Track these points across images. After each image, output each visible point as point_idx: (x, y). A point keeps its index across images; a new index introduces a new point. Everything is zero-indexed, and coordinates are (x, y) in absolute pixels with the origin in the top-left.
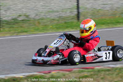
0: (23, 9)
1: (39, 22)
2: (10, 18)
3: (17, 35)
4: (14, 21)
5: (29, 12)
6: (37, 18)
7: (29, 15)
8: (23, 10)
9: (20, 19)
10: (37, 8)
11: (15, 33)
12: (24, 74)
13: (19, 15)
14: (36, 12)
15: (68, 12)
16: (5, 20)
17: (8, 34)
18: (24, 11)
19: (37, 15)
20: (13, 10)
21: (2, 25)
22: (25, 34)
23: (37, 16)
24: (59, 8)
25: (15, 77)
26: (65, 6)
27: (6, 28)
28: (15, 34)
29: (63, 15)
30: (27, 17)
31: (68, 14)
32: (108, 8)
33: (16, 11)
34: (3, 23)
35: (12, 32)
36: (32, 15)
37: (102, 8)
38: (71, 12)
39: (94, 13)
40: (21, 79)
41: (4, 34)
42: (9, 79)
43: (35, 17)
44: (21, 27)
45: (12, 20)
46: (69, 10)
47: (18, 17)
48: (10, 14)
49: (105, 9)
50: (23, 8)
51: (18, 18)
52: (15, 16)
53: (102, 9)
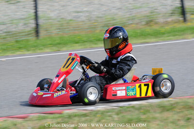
15: (21, 24)
24: (6, 18)
26: (16, 15)
29: (13, 29)
31: (21, 27)
32: (83, 17)
37: (74, 17)
38: (25, 24)
39: (62, 26)
46: (23, 22)
49: (79, 20)
53: (74, 19)
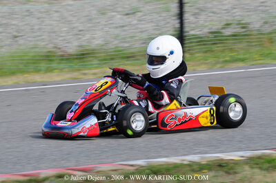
0: (235, 11)
1: (271, 39)
2: (206, 30)
3: (222, 69)
4: (215, 37)
5: (248, 15)
6: (267, 29)
7: (249, 24)
8: (234, 13)
9: (228, 32)
10: (266, 6)
11: (217, 63)
12: (241, 153)
13: (225, 23)
14: (263, 16)
16: (193, 35)
17: (203, 66)
18: (237, 14)
19: (266, 23)
20: (213, 12)
21: (189, 47)
22: (241, 64)
23: (267, 26)
25: (222, 160)
27: (197, 53)
28: (219, 66)
30: (243, 28)
33: (219, 15)
34: (191, 42)
35: (210, 60)
36: (255, 22)
40: (236, 163)
41: (193, 66)
42: (210, 163)
43: (261, 27)
44: (231, 50)
45: (211, 35)
47: (223, 28)
48: (206, 21)
50: (235, 8)
51: (223, 31)
52: (216, 26)
